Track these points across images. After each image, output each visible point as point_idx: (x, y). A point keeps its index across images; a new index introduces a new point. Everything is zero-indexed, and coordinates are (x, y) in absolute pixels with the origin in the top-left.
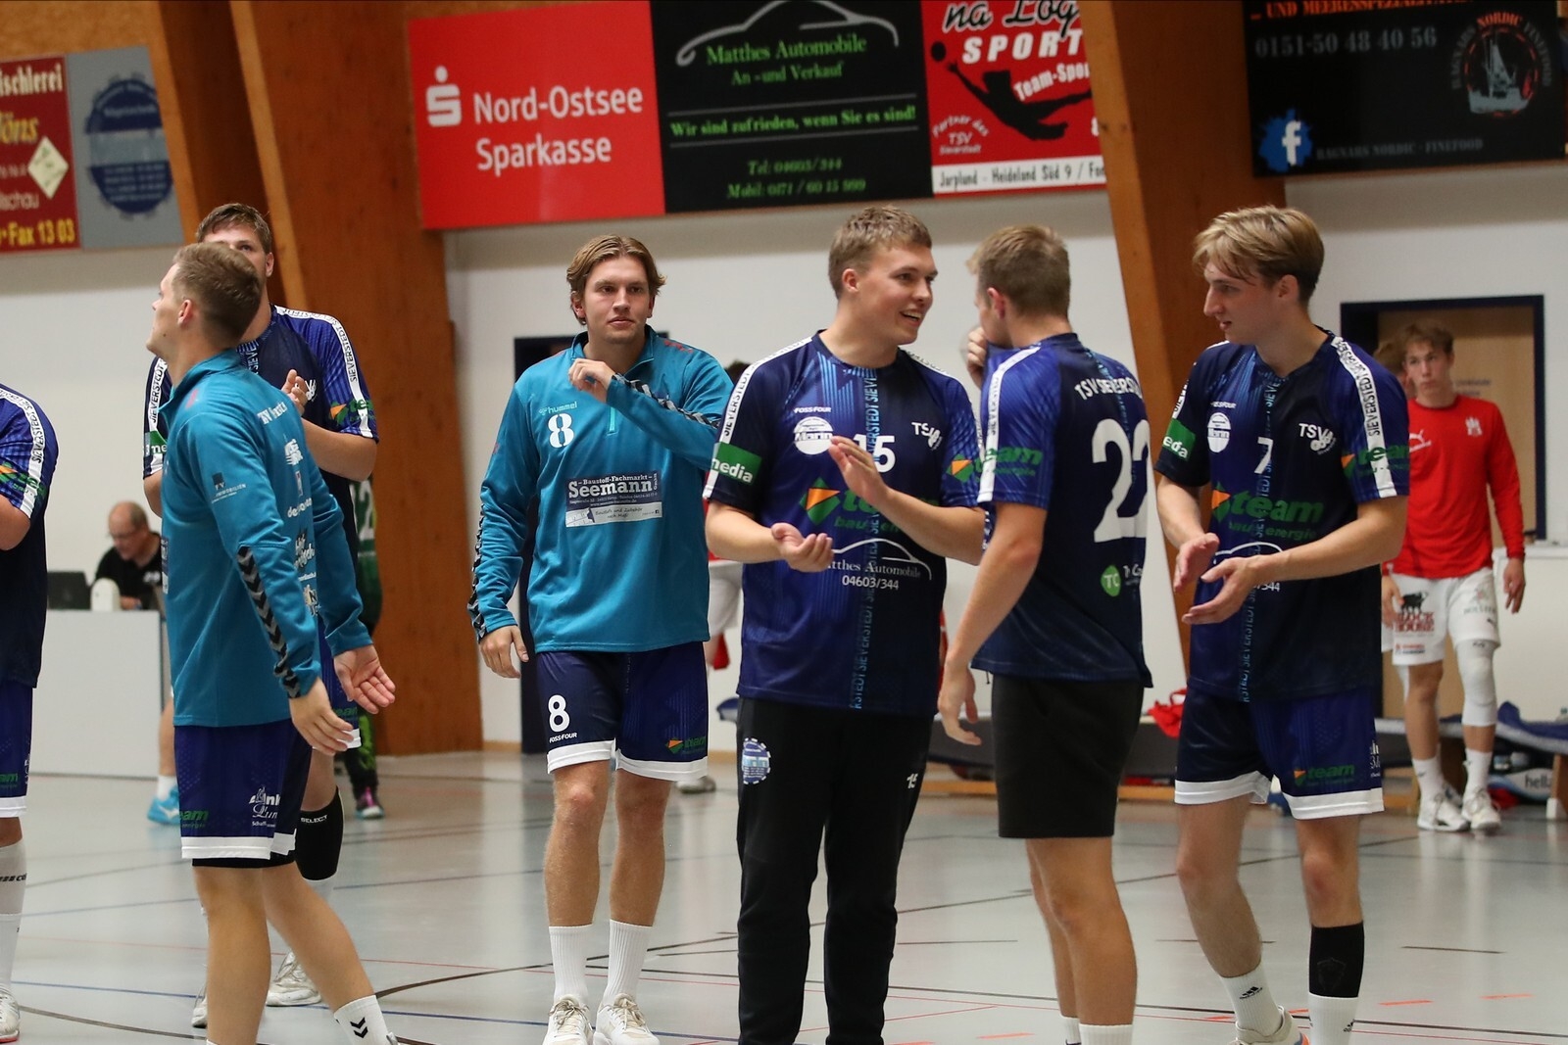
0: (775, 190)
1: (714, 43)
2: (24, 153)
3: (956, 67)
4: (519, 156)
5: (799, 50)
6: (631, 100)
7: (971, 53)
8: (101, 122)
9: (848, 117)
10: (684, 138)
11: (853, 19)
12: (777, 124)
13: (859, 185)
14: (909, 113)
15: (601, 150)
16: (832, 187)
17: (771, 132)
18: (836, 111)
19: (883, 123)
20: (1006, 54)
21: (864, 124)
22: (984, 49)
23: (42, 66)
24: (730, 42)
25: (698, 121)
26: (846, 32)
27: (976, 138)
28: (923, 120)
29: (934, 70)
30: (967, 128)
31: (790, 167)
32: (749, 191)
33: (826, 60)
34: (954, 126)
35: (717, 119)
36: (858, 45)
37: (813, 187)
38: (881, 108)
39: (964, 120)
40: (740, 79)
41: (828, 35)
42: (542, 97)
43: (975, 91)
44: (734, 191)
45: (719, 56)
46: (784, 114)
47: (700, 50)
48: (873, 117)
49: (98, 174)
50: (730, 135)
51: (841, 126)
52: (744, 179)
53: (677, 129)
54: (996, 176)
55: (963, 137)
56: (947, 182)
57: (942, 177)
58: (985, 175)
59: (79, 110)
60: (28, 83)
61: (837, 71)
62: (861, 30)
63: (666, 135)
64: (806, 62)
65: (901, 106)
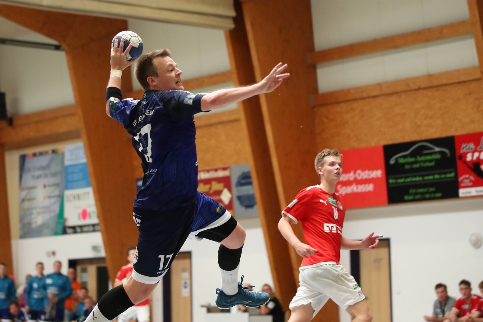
0: (418, 197)
1: (401, 157)
2: (219, 193)
3: (465, 162)
4: (349, 190)
5: (423, 158)
6: (378, 173)
7: (469, 158)
8: (240, 184)
9: (437, 176)
10: (392, 184)
11: (437, 149)
12: (417, 179)
13: (439, 195)
14: (452, 175)
15: (370, 187)
16: (432, 196)
17: (416, 181)
18: (433, 174)
19: (445, 178)
20: (478, 158)
21: (440, 178)
22: (473, 156)
23: (225, 169)
24: (405, 157)
25: (396, 179)
26: (435, 153)
27: (471, 181)
28: (457, 177)
29: (459, 163)
30: (468, 178)
31: (421, 190)
32: (410, 197)
33: (431, 161)
34: (466, 178)
35: (401, 178)
36: (438, 156)
37: (427, 196)
38: (445, 173)
39: (467, 176)
40: (407, 167)
41: (431, 154)
42: (355, 173)
43: (470, 168)
44: (406, 198)
45: (401, 161)
46: (419, 176)
47: (397, 159)
48: (443, 176)
49: (239, 198)
50: (404, 182)
51: (434, 179)
52: (408, 194)
53: (391, 181)
54: (477, 191)
55: (467, 181)
56: (463, 193)
57: (462, 192)
58: (474, 191)
59: (234, 181)
60: (221, 174)
61: (432, 164)
62: (440, 152)
63: (388, 183)
64: (425, 161)
65: (451, 173)
